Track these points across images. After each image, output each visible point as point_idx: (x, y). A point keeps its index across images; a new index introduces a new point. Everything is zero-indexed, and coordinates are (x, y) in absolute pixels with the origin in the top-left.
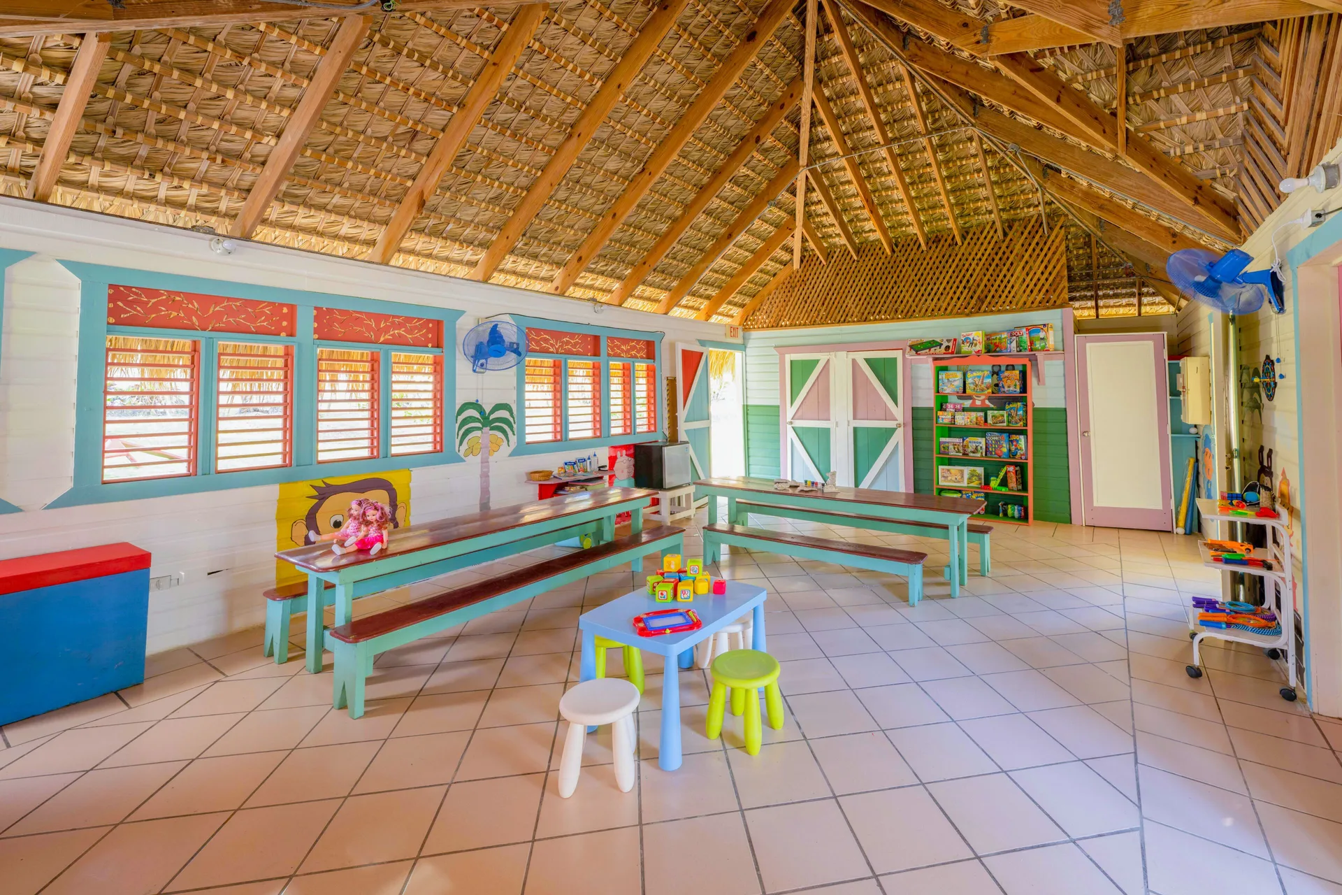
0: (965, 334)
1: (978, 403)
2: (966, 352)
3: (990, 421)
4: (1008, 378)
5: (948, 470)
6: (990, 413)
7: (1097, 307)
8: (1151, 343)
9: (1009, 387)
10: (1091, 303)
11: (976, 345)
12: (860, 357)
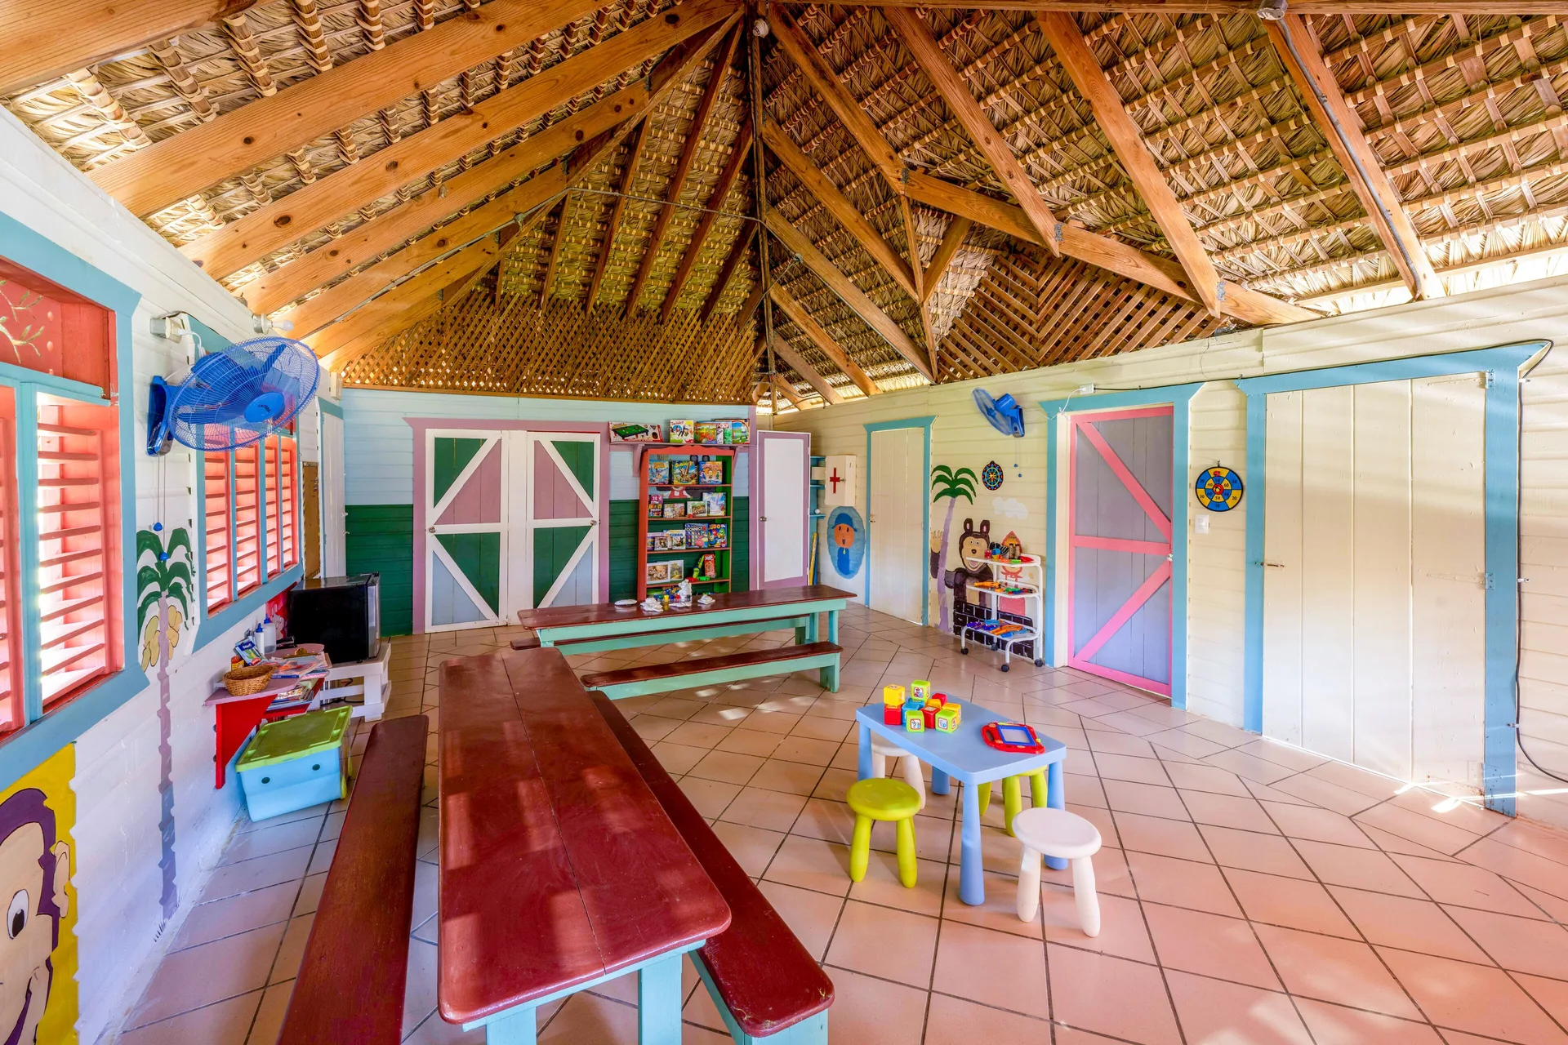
0: (675, 421)
1: (677, 494)
2: (676, 441)
3: (690, 512)
4: (710, 469)
5: (654, 567)
6: (690, 504)
7: (774, 406)
8: (801, 442)
9: (710, 477)
10: (769, 402)
11: (687, 434)
12: (546, 439)
